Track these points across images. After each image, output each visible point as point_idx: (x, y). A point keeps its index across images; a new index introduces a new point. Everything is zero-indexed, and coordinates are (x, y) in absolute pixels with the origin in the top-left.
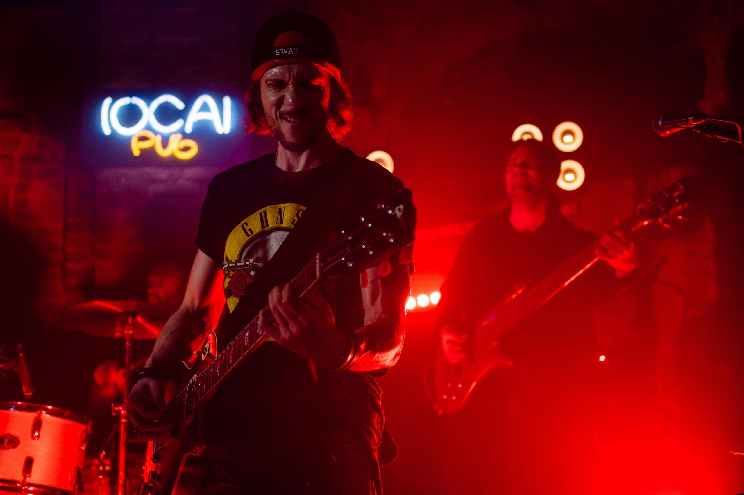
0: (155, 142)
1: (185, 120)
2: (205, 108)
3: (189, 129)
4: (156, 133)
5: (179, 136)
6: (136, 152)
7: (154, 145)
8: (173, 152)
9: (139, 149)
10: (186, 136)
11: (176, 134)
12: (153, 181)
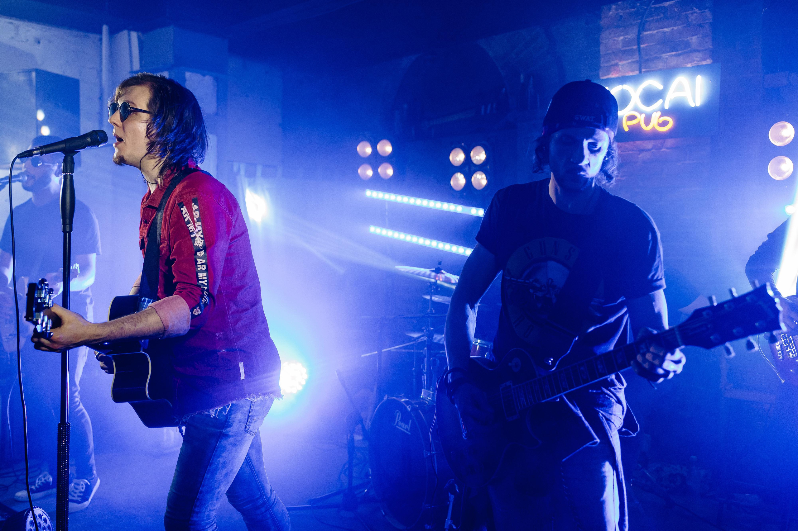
0: (641, 119)
1: (664, 100)
2: (680, 88)
3: (667, 107)
4: (641, 113)
5: (659, 113)
6: (627, 129)
7: (639, 123)
8: (654, 127)
9: (628, 126)
10: (664, 113)
11: (657, 112)
12: (641, 151)
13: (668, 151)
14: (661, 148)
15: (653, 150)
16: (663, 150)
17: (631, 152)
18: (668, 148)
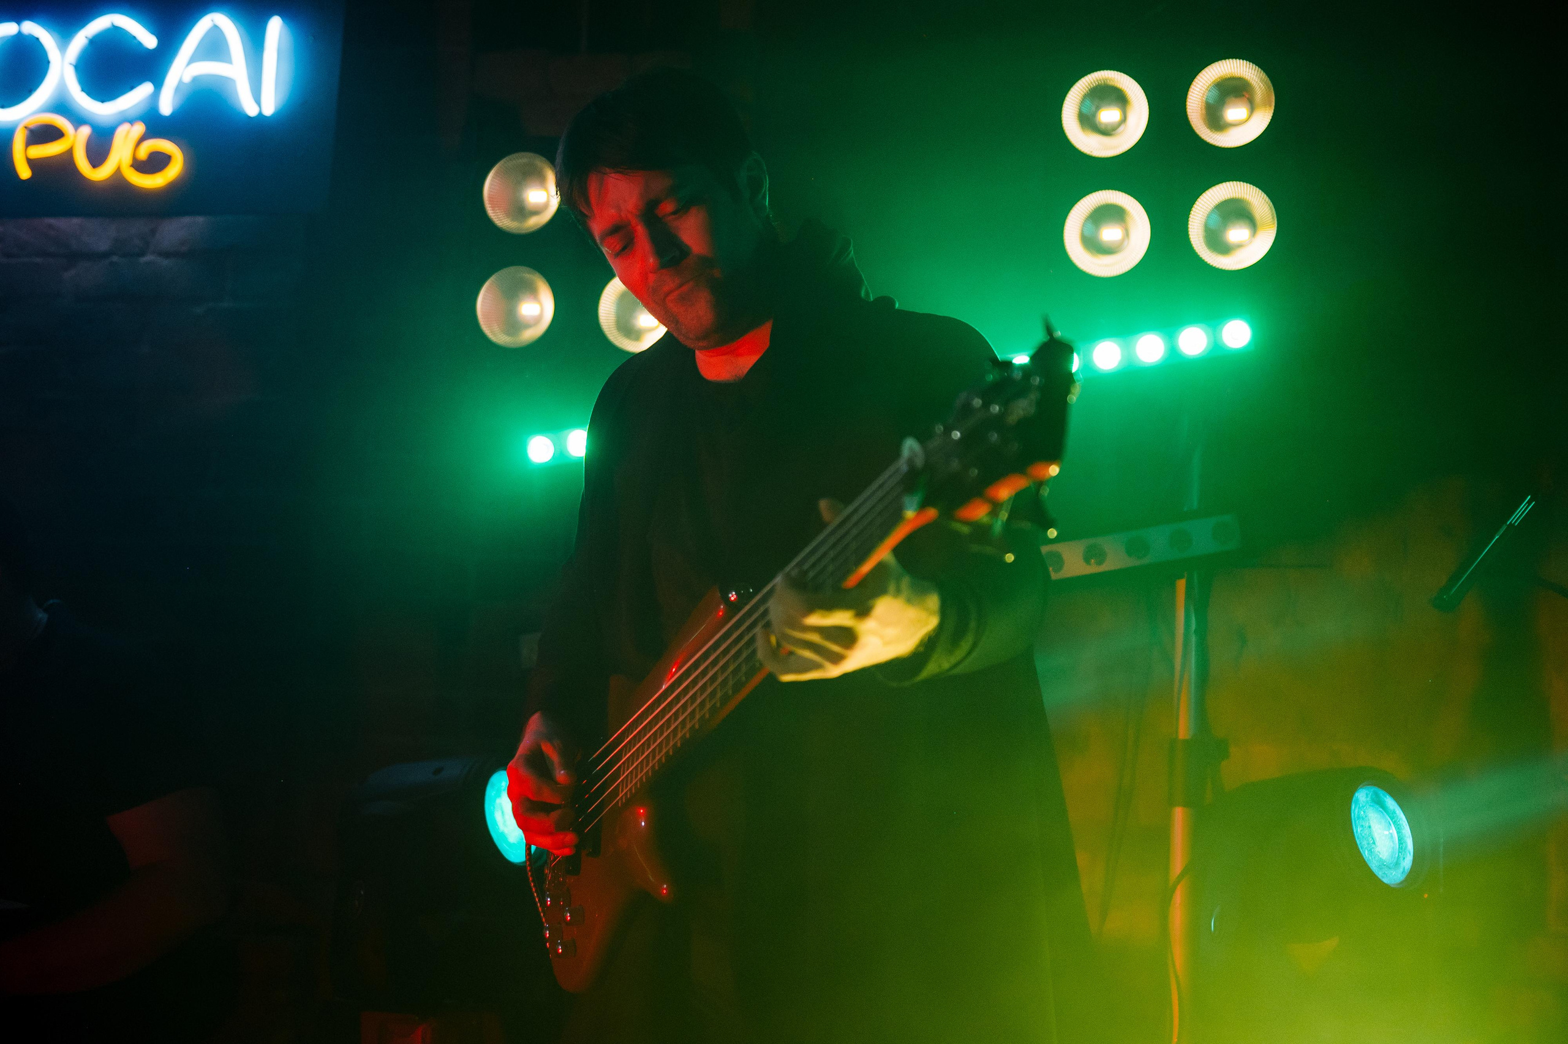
0: (76, 140)
1: (158, 85)
2: (214, 48)
3: (166, 107)
4: (78, 120)
5: (139, 129)
6: (24, 172)
7: (70, 153)
8: (118, 172)
9: (32, 163)
10: (156, 126)
11: (132, 122)
12: (75, 257)
13: (165, 262)
14: (142, 254)
15: (115, 259)
16: (149, 258)
17: (38, 260)
18: (167, 255)
